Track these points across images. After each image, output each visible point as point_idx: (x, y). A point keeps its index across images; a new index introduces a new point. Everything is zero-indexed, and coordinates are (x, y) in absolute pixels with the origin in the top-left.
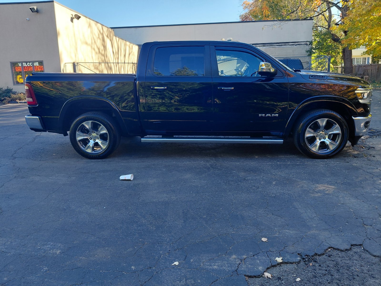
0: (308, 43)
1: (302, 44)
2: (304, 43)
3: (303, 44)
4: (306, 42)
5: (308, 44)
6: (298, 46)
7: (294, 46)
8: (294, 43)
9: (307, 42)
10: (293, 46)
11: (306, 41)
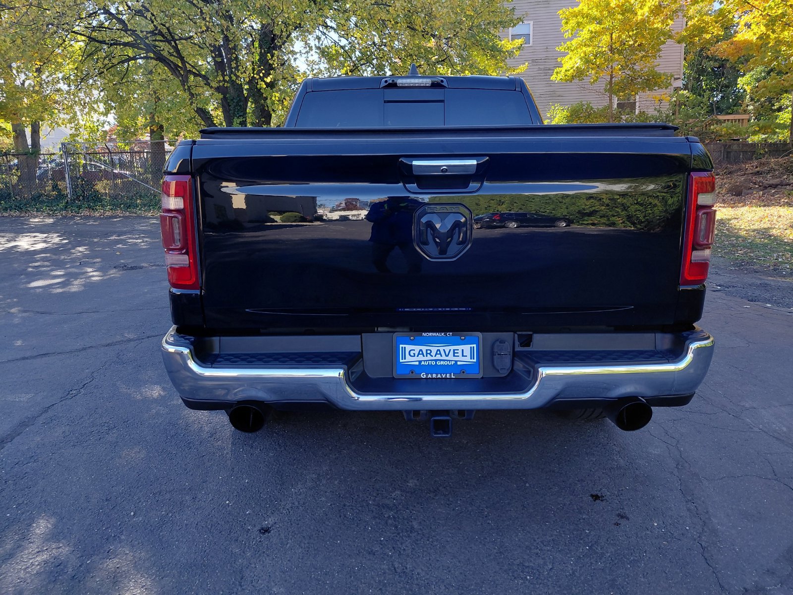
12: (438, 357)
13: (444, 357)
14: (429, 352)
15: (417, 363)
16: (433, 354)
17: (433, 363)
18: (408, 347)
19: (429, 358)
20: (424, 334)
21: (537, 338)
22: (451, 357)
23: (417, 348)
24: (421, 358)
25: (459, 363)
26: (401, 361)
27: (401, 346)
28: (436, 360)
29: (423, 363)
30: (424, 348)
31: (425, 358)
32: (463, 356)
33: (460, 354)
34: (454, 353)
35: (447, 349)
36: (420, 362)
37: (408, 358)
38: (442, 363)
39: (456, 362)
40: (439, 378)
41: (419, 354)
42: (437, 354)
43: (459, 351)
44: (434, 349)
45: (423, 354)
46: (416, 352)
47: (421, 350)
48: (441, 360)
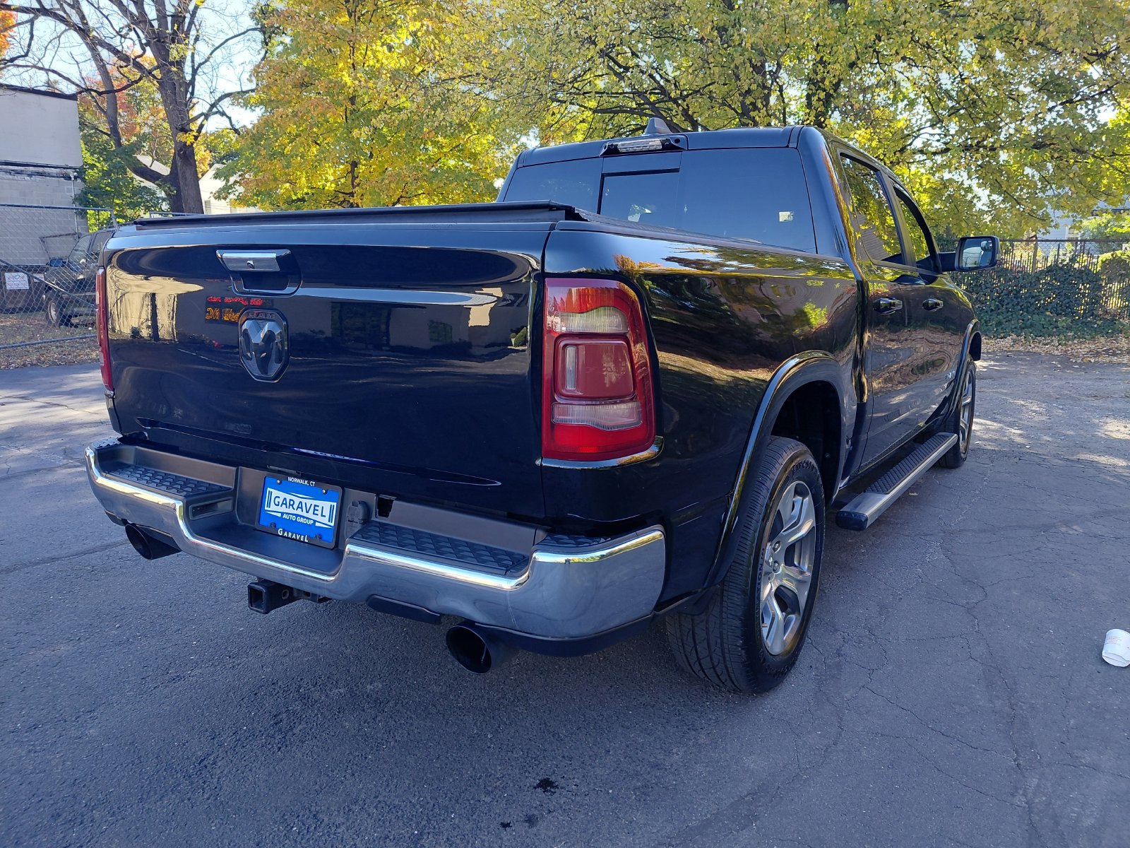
0: (72, 174)
1: (49, 175)
2: (58, 170)
3: (55, 175)
4: (64, 168)
5: (72, 177)
6: (38, 178)
7: (23, 176)
8: (22, 168)
9: (69, 170)
10: (19, 177)
11: (63, 164)
12: (299, 512)
13: (304, 514)
14: (292, 503)
15: (279, 515)
16: (295, 506)
17: (293, 518)
18: (275, 493)
19: (290, 510)
20: (289, 479)
21: (397, 505)
22: (310, 515)
23: (282, 495)
24: (283, 509)
25: (317, 524)
26: (266, 508)
27: (269, 489)
28: (297, 515)
29: (285, 516)
30: (289, 497)
31: (288, 511)
32: (322, 515)
33: (319, 513)
34: (315, 510)
35: (309, 502)
36: (282, 514)
37: (273, 507)
38: (302, 520)
39: (315, 521)
40: (293, 539)
41: (283, 504)
42: (298, 507)
43: (320, 509)
44: (297, 500)
45: (286, 504)
46: (281, 500)
47: (285, 499)
48: (301, 516)
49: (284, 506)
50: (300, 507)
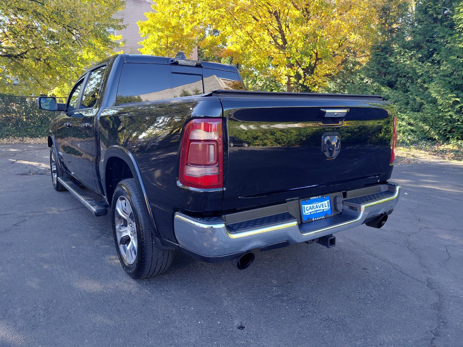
12: (317, 209)
13: (319, 209)
14: (313, 207)
15: (310, 214)
16: (315, 208)
17: (315, 212)
18: (306, 206)
19: (314, 210)
20: (311, 198)
21: (349, 192)
22: (321, 208)
23: (309, 206)
24: (311, 211)
25: (324, 210)
26: (304, 214)
27: (303, 206)
28: (316, 211)
29: (312, 213)
30: (311, 205)
31: (312, 211)
32: (325, 206)
33: (324, 206)
34: (322, 206)
35: (319, 204)
36: (311, 213)
37: (306, 212)
38: (319, 212)
39: (323, 210)
40: (319, 219)
41: (310, 209)
42: (316, 207)
43: (324, 205)
44: (315, 205)
45: (311, 208)
46: (309, 208)
47: (310, 207)
48: (318, 210)
49: (311, 209)
50: (317, 207)
